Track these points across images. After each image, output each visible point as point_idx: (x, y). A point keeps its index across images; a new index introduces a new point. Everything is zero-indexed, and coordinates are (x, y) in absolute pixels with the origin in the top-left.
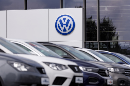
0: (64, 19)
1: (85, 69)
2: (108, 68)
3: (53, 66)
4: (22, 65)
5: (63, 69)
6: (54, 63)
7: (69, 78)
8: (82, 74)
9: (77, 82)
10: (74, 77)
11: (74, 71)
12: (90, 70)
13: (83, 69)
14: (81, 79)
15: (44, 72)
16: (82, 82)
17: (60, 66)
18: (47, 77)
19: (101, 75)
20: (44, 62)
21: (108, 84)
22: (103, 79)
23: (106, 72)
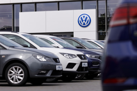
1: (90, 56)
3: (67, 56)
4: (43, 57)
5: (73, 58)
6: (67, 54)
7: (78, 64)
8: (87, 61)
9: (83, 66)
10: (81, 63)
11: (81, 58)
12: (93, 57)
14: (86, 64)
15: (58, 61)
16: (87, 66)
17: (72, 55)
18: (61, 65)
20: (60, 53)
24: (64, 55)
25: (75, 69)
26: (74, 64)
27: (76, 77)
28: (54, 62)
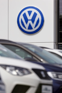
0: (30, 13)
1: (55, 75)
3: (11, 70)
5: (24, 74)
7: (33, 87)
10: (40, 85)
11: (40, 76)
13: (53, 76)
14: (50, 88)
16: (51, 92)
17: (21, 69)
24: (5, 69)
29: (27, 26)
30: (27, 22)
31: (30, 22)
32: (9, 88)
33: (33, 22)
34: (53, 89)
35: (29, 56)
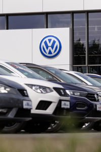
1: (72, 92)
2: (98, 93)
3: (37, 89)
4: (2, 86)
5: (47, 92)
6: (38, 86)
7: (54, 102)
8: (68, 98)
9: (63, 106)
10: (60, 101)
11: (60, 94)
12: (77, 94)
13: (70, 93)
14: (68, 103)
15: (26, 94)
16: (69, 107)
17: (44, 88)
19: (90, 100)
20: (26, 84)
21: (98, 109)
22: (92, 104)
23: (96, 96)
24: (32, 88)
25: (50, 111)
26: (49, 103)
27: (49, 128)
28: (20, 94)
29: (47, 51)
30: (47, 48)
31: (50, 48)
32: (35, 104)
33: (52, 48)
34: (70, 104)
35: (50, 77)
